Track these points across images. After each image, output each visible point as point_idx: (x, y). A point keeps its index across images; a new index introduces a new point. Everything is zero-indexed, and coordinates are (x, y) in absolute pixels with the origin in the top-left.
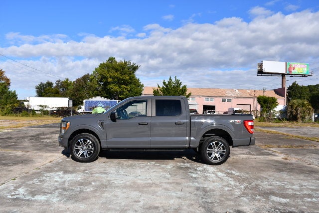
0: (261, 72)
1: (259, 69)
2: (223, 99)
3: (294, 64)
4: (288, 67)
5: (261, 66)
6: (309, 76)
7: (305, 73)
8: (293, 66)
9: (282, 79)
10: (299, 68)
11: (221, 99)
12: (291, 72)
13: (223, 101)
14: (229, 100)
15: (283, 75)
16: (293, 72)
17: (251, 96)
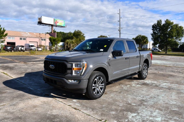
0: (40, 23)
1: (39, 20)
2: (20, 38)
3: (58, 20)
4: (55, 21)
5: (40, 19)
6: (65, 27)
7: (63, 25)
8: (57, 21)
9: (52, 27)
10: (60, 23)
11: (19, 38)
12: (56, 24)
13: (20, 39)
14: (24, 39)
15: (52, 25)
16: (58, 24)
17: (37, 37)
